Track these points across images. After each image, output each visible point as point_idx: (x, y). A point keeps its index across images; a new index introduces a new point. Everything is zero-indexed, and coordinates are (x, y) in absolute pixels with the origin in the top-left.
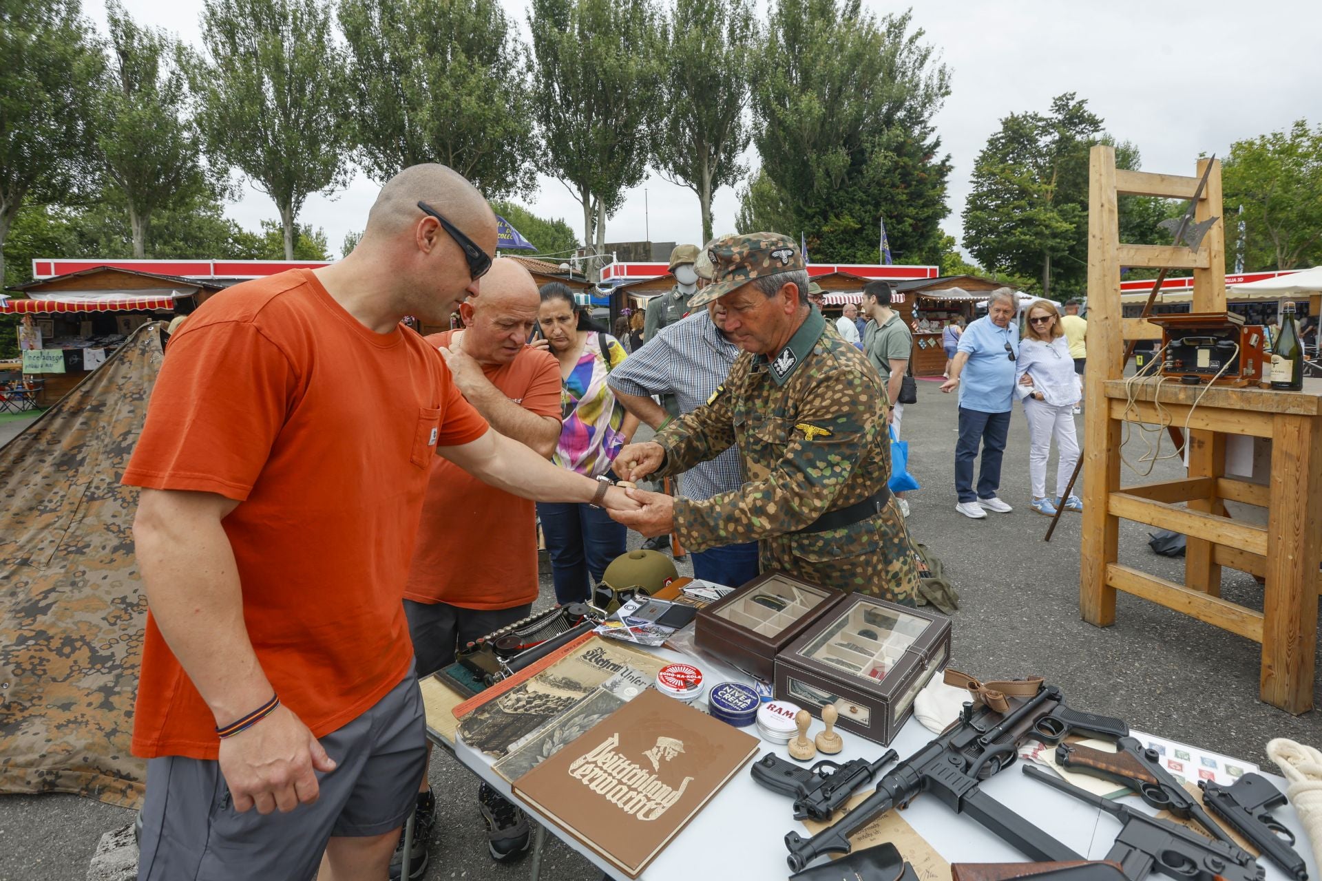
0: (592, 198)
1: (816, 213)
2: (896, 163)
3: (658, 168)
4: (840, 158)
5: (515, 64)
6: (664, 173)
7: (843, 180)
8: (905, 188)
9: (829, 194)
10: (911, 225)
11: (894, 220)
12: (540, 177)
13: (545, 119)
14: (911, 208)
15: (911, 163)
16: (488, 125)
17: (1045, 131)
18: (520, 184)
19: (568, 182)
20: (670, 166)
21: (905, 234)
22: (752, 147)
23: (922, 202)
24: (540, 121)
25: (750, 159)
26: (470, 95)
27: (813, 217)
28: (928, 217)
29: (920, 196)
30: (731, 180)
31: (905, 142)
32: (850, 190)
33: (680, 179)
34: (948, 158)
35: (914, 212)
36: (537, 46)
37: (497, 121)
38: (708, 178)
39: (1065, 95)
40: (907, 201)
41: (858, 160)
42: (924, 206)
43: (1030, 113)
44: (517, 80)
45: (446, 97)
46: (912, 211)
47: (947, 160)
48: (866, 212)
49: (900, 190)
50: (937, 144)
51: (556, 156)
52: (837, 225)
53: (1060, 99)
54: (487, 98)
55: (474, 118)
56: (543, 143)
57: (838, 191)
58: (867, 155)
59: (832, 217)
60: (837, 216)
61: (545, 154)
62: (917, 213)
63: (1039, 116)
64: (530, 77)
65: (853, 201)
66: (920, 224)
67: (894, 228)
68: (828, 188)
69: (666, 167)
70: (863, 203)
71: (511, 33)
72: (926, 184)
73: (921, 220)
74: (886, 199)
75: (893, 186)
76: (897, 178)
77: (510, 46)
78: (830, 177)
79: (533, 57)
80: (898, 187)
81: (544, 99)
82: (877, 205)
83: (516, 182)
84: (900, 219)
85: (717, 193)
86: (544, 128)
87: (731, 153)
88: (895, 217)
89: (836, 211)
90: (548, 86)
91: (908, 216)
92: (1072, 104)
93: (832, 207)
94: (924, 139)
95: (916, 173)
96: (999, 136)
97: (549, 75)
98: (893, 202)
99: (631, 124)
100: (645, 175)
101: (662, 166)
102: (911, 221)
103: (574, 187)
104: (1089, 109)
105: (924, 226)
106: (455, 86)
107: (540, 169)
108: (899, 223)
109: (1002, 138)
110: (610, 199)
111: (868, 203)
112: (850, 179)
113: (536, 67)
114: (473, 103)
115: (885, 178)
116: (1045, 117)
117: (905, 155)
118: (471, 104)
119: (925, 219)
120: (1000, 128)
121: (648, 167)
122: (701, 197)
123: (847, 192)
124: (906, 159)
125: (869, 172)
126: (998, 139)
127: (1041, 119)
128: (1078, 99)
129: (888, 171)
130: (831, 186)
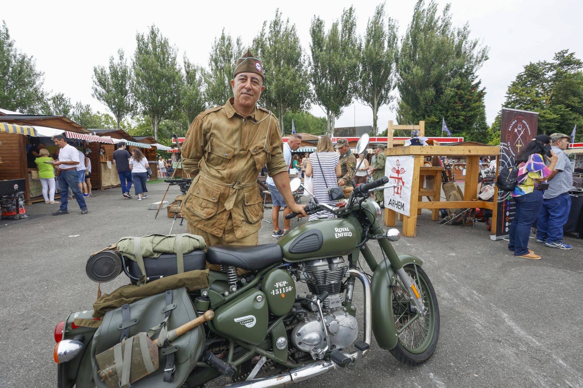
0: (330, 112)
1: (420, 115)
2: (457, 93)
3: (357, 99)
4: (431, 92)
5: (304, 64)
6: (360, 100)
7: (432, 101)
8: (461, 103)
9: (425, 107)
10: (462, 119)
11: (455, 117)
12: (312, 104)
13: (314, 83)
14: (463, 112)
15: (464, 93)
16: (294, 89)
17: (550, 69)
18: (305, 107)
19: (322, 106)
20: (362, 98)
21: (460, 123)
22: (397, 88)
23: (468, 109)
24: (313, 83)
25: (395, 93)
26: (288, 78)
27: (419, 116)
28: (472, 115)
29: (468, 106)
30: (387, 102)
31: (461, 84)
32: (435, 105)
33: (366, 103)
34: (485, 88)
35: (465, 113)
36: (313, 56)
37: (297, 87)
38: (376, 102)
39: (562, 51)
40: (461, 109)
41: (439, 92)
42: (470, 110)
43: (542, 61)
44: (305, 70)
45: (280, 80)
46: (463, 113)
47: (483, 90)
48: (442, 114)
49: (458, 105)
50: (479, 83)
51: (318, 96)
52: (429, 120)
53: (559, 53)
54: (294, 79)
55: (289, 86)
56: (314, 92)
57: (430, 106)
58: (443, 90)
59: (426, 117)
60: (429, 117)
61: (314, 96)
62: (466, 114)
63: (547, 62)
64: (310, 68)
65: (437, 110)
66: (467, 119)
67: (455, 121)
68: (425, 105)
69: (360, 98)
70: (441, 111)
71: (303, 53)
72: (471, 101)
73: (468, 117)
74: (451, 108)
75: (455, 103)
76: (457, 99)
77: (302, 58)
78: (426, 100)
79: (312, 60)
80: (457, 103)
81: (315, 75)
82: (447, 111)
83: (303, 107)
84: (457, 117)
85: (380, 108)
86: (315, 86)
87: (387, 90)
88: (455, 116)
89: (429, 114)
90: (316, 70)
91: (461, 115)
92: (566, 55)
93: (427, 112)
94: (472, 81)
95: (466, 97)
96: (522, 74)
97: (316, 67)
98: (455, 110)
99: (346, 84)
100: (352, 102)
101: (359, 98)
102: (462, 117)
103: (324, 108)
104: (577, 57)
105: (470, 119)
106: (283, 76)
107: (312, 101)
108: (457, 118)
109: (524, 75)
110: (337, 113)
111: (443, 110)
112: (436, 100)
113: (312, 64)
114: (289, 82)
115: (451, 99)
116: (550, 63)
117: (462, 89)
118: (288, 82)
119: (470, 116)
120: (524, 70)
121: (353, 99)
122: (373, 110)
123: (434, 106)
124: (461, 91)
125: (443, 97)
126: (522, 75)
127: (547, 64)
128: (569, 52)
129: (452, 97)
130: (427, 104)
